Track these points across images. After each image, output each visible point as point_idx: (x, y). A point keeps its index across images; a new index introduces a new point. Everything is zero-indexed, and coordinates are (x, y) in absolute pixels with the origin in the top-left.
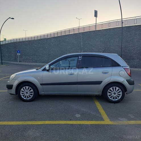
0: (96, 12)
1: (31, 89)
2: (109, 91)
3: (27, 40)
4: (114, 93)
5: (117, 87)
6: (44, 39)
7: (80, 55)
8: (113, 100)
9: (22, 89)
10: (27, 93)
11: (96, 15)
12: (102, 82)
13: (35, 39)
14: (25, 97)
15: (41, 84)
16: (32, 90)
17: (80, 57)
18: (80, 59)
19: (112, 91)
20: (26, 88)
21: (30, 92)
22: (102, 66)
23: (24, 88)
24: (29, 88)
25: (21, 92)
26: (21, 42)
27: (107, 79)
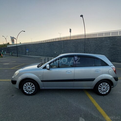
0: (70, 30)
1: (32, 85)
2: (99, 86)
3: (32, 43)
4: (104, 88)
5: (106, 83)
6: (42, 43)
7: (76, 55)
8: (102, 93)
9: (25, 85)
10: (29, 88)
11: (70, 31)
12: (95, 79)
13: (37, 43)
14: (28, 91)
15: (42, 81)
16: (34, 86)
17: (75, 57)
19: (102, 86)
20: (28, 84)
21: (32, 88)
22: (94, 65)
23: (27, 83)
24: (31, 84)
25: (24, 87)
26: (29, 44)
27: (99, 77)
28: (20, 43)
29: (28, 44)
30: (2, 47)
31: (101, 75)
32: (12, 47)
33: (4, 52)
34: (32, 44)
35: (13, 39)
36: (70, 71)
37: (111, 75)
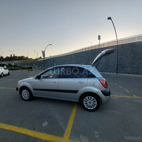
2: (85, 99)
4: (90, 103)
5: (92, 97)
6: (68, 55)
8: (89, 108)
11: (99, 39)
12: (78, 91)
18: (63, 70)
21: (27, 94)
23: (24, 91)
27: (83, 89)
28: (50, 56)
29: (56, 57)
30: (34, 61)
31: (85, 87)
32: (42, 61)
33: (35, 66)
34: (59, 57)
35: (44, 53)
36: (55, 82)
37: (97, 88)
